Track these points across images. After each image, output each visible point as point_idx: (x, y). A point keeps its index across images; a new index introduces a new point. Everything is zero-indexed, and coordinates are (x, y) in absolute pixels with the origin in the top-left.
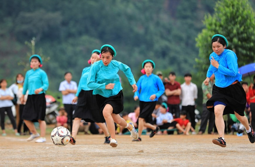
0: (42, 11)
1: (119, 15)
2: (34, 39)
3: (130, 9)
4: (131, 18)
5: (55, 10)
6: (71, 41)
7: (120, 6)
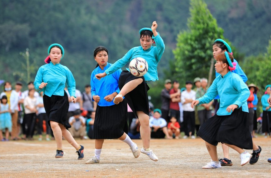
0: (11, 22)
1: (84, 26)
2: (27, 50)
3: (94, 21)
4: (95, 29)
5: (23, 21)
6: (38, 50)
7: (85, 18)
